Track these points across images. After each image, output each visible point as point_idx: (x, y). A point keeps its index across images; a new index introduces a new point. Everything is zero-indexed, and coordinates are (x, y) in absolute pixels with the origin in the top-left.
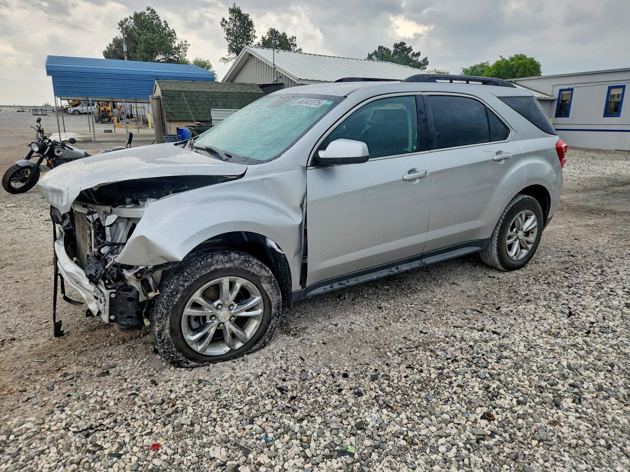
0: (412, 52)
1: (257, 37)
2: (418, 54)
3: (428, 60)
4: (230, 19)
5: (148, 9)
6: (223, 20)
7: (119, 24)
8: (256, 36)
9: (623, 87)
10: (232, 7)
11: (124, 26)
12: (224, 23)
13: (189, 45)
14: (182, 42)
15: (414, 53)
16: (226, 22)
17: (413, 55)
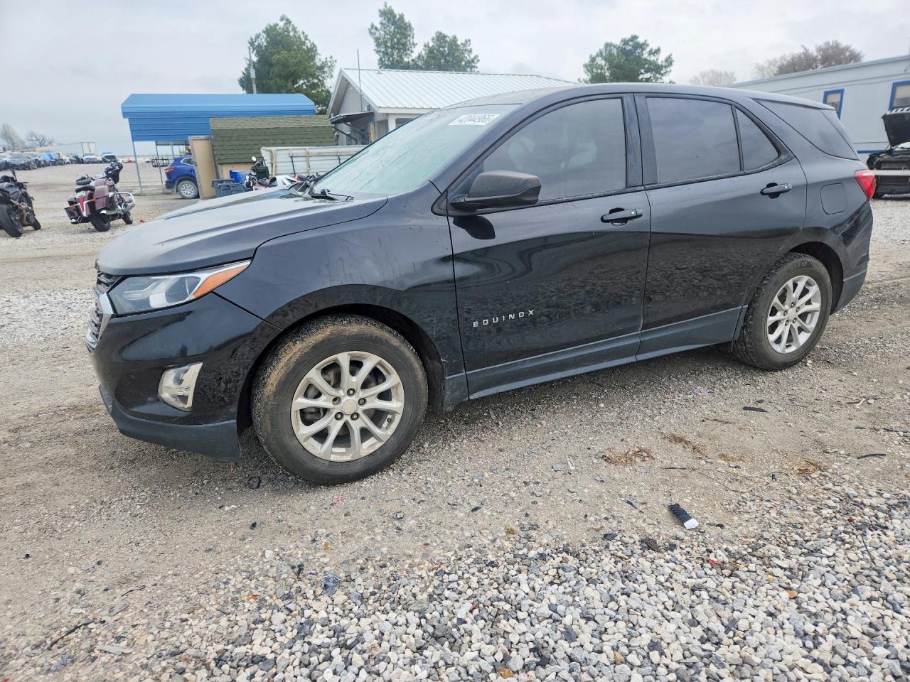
0: (648, 49)
1: (417, 44)
2: (658, 51)
3: (673, 57)
4: (381, 23)
5: (282, 20)
6: (372, 26)
7: (249, 43)
8: (415, 42)
9: (841, 92)
10: (382, 8)
11: (256, 44)
12: (373, 31)
13: (336, 61)
14: (326, 59)
15: (651, 50)
16: (376, 29)
17: (651, 53)
